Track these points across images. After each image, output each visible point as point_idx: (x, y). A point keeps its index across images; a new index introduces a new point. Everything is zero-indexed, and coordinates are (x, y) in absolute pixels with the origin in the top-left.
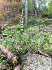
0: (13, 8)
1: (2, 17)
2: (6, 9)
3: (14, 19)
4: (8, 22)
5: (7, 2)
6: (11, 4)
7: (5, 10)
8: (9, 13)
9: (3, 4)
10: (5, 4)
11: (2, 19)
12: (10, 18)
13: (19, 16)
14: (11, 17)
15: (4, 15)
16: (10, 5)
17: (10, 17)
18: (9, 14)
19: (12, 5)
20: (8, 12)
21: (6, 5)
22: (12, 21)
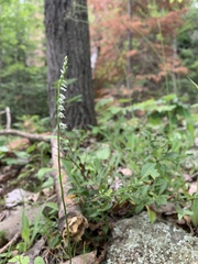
0: (152, 36)
1: (111, 74)
2: (127, 43)
3: (154, 76)
4: (131, 87)
5: (131, 19)
6: (144, 24)
7: (121, 46)
8: (136, 55)
9: (118, 27)
10: (122, 27)
11: (110, 79)
12: (138, 74)
13: (172, 63)
14: (143, 71)
15: (119, 64)
16: (142, 27)
17: (140, 68)
18: (134, 60)
19: (147, 26)
20: (134, 52)
21: (128, 30)
22: (145, 85)
